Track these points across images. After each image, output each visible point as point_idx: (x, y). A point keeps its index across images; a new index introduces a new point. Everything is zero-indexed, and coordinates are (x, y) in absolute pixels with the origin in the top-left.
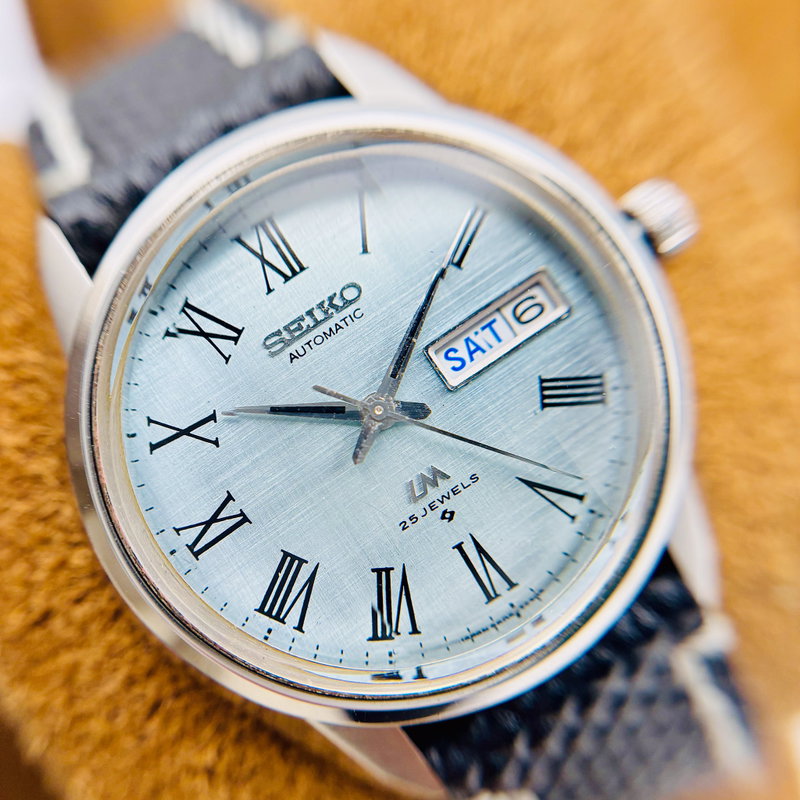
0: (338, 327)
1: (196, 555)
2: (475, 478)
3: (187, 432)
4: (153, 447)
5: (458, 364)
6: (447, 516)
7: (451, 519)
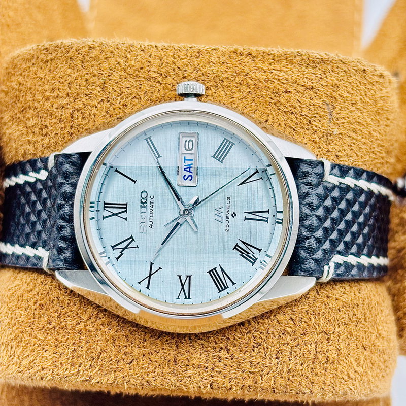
0: (152, 206)
1: (189, 298)
2: (228, 198)
3: (150, 275)
4: (148, 288)
5: (190, 178)
6: (234, 215)
7: (235, 215)
